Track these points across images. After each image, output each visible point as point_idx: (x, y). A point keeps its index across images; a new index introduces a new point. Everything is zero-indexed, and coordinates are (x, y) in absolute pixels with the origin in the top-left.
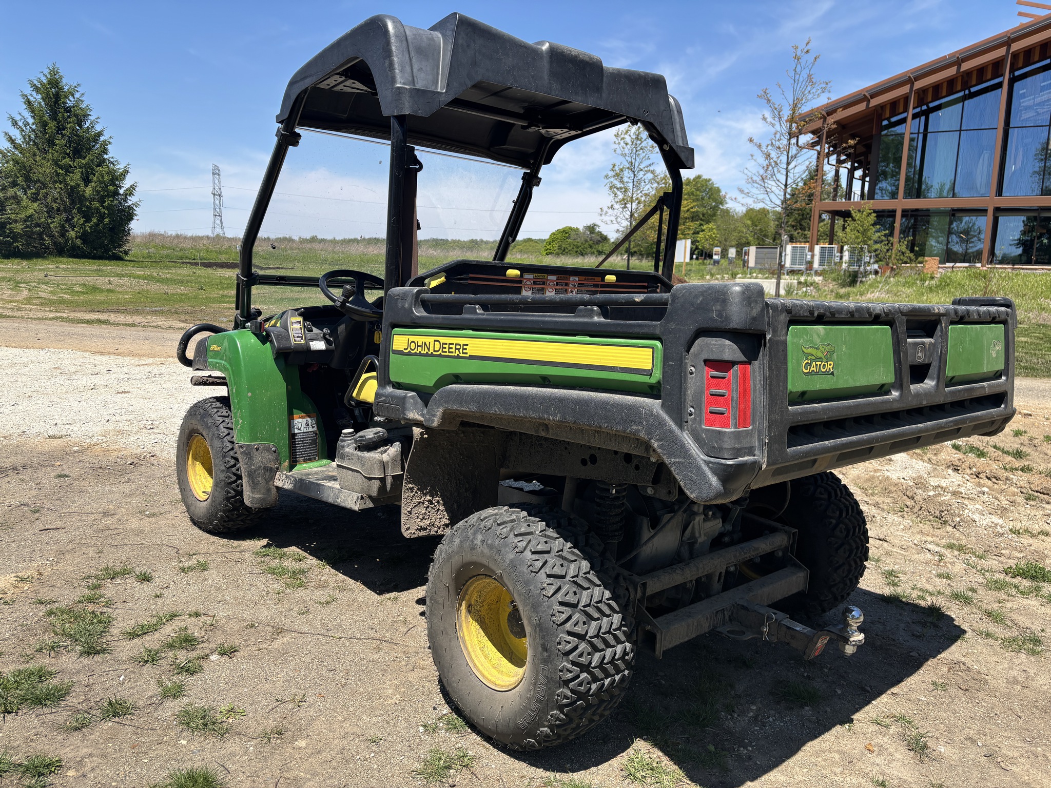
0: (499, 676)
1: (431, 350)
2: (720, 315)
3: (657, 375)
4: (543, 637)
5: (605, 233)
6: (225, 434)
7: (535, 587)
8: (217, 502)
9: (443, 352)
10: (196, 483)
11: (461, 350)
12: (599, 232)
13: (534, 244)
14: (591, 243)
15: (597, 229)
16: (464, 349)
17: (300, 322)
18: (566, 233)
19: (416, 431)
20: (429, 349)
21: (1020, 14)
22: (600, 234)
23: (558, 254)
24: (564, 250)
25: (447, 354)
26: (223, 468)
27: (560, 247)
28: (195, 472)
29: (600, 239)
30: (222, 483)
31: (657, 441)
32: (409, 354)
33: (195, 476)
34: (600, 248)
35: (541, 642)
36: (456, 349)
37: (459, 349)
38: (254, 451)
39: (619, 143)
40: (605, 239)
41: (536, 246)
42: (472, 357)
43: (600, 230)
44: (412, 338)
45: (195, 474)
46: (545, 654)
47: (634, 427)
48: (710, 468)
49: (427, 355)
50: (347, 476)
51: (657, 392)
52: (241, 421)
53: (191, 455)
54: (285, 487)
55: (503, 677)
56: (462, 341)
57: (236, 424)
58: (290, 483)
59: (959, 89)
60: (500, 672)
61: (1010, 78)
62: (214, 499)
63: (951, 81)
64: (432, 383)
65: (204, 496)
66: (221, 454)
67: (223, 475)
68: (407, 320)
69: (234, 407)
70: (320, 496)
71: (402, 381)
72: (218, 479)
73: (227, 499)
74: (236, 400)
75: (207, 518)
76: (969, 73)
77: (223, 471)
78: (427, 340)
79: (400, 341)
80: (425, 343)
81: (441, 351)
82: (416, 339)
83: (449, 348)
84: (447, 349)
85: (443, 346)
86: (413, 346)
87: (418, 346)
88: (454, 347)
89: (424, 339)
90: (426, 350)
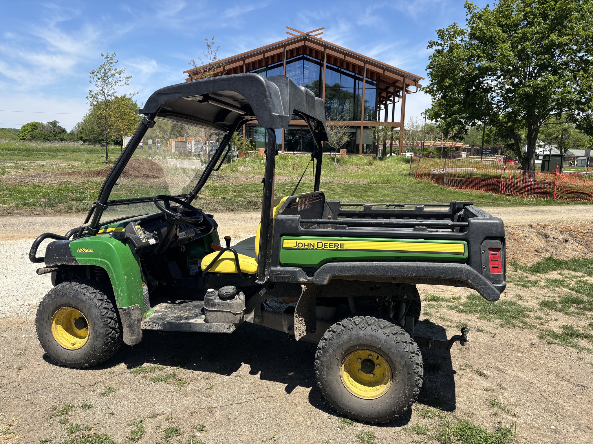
0: (365, 393)
1: (316, 247)
3: (466, 255)
4: (408, 369)
5: (63, 127)
6: (100, 304)
7: (400, 349)
8: (98, 347)
9: (324, 247)
10: (61, 339)
11: (339, 247)
12: (59, 126)
13: (7, 132)
14: (54, 133)
15: (58, 125)
16: (341, 246)
17: (140, 229)
18: (34, 126)
19: (304, 287)
20: (314, 247)
21: (287, 33)
22: (60, 127)
23: (30, 140)
24: (35, 137)
25: (329, 248)
26: (102, 325)
27: (31, 136)
28: (58, 332)
29: (60, 131)
30: (102, 335)
31: (471, 280)
32: (298, 249)
33: (58, 335)
34: (61, 137)
35: (407, 371)
36: (335, 246)
37: (337, 246)
38: (132, 311)
39: (93, 78)
40: (64, 131)
41: (9, 133)
42: (347, 250)
43: (60, 125)
44: (298, 242)
45: (58, 334)
46: (409, 375)
47: (459, 276)
48: (496, 288)
49: (312, 249)
50: (217, 315)
51: (467, 261)
52: (122, 294)
53: (54, 322)
54: (154, 329)
55: (370, 393)
56: (339, 242)
57: (118, 297)
58: (159, 326)
59: (264, 65)
60: (366, 391)
61: (286, 62)
62: (94, 346)
63: (260, 61)
64: (316, 262)
65: (73, 347)
66: (100, 317)
67: (103, 330)
68: (295, 234)
69: (116, 286)
70: (193, 330)
71: (291, 262)
72: (98, 333)
73: (106, 344)
74: (117, 282)
75: (85, 360)
76: (268, 58)
77: (102, 327)
78: (312, 242)
79: (288, 243)
80: (310, 244)
81: (323, 247)
82: (303, 242)
83: (330, 246)
84: (328, 246)
85: (325, 245)
86: (300, 245)
87: (304, 245)
88: (333, 245)
89: (309, 242)
90: (312, 247)
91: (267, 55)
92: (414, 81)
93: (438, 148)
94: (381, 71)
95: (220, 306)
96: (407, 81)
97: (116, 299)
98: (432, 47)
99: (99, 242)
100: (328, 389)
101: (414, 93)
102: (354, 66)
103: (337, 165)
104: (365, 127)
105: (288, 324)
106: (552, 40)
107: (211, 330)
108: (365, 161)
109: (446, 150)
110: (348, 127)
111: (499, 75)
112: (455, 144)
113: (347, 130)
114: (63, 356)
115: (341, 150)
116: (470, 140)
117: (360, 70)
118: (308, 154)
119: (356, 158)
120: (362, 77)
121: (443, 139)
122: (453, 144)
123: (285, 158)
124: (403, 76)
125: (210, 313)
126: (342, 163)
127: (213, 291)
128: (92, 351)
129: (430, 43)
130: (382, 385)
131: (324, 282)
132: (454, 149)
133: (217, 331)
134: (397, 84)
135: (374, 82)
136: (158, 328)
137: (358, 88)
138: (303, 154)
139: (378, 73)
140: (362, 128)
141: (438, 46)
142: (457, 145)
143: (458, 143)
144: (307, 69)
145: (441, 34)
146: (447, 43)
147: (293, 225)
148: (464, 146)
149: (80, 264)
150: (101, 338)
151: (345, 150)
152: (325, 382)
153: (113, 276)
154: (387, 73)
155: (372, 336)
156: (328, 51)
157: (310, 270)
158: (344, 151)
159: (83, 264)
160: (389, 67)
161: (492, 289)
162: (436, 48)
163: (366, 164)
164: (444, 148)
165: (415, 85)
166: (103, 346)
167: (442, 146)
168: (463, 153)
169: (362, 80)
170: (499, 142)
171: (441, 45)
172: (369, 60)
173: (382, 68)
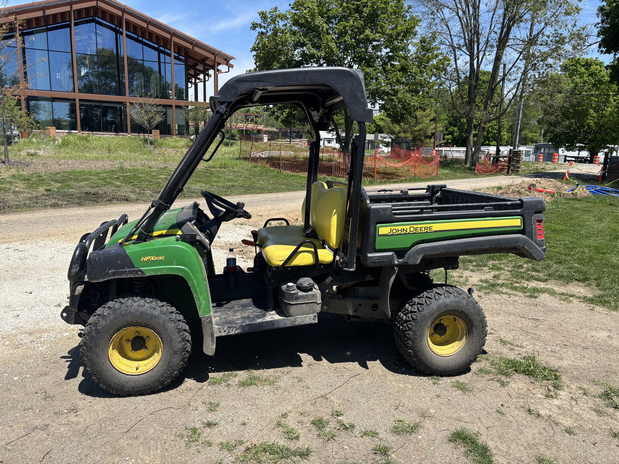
1: (408, 231)
2: (542, 207)
3: (522, 227)
8: (175, 365)
10: (121, 366)
11: (428, 229)
16: (430, 229)
17: (197, 229)
20: (406, 231)
25: (419, 232)
26: (180, 340)
28: (115, 358)
32: (392, 235)
33: (116, 362)
36: (425, 229)
37: (427, 229)
42: (435, 231)
45: (115, 360)
49: (405, 234)
50: (301, 308)
51: (522, 232)
52: (204, 302)
53: (111, 347)
54: (231, 334)
55: (447, 351)
56: (428, 225)
57: (200, 305)
58: (236, 330)
59: (43, 24)
60: (444, 350)
61: (74, 23)
62: (171, 365)
63: (37, 19)
64: (409, 246)
65: (137, 371)
66: (176, 331)
67: (181, 344)
68: (389, 220)
69: (197, 294)
70: (276, 326)
71: (386, 248)
72: (176, 349)
73: (183, 360)
74: (198, 290)
75: (159, 382)
76: (48, 16)
77: (180, 342)
78: (405, 227)
79: (384, 230)
80: (403, 229)
81: (415, 231)
82: (397, 228)
83: (420, 229)
84: (419, 230)
85: (416, 229)
86: (394, 231)
87: (398, 231)
88: (423, 228)
89: (402, 227)
90: (405, 232)
91: (48, 12)
92: (226, 60)
93: (240, 130)
94: (190, 46)
95: (304, 298)
96: (218, 59)
97: (198, 308)
98: (255, 29)
99: (172, 247)
100: (420, 354)
101: (226, 72)
102: (158, 37)
103: (152, 148)
104: (177, 107)
105: (353, 307)
106: (367, 35)
107: (296, 323)
108: (182, 143)
109: (248, 132)
110: (160, 105)
111: (322, 63)
112: (257, 127)
113: (160, 109)
114: (128, 384)
115: (153, 131)
116: (269, 123)
117: (166, 43)
118: (111, 135)
119: (170, 140)
120: (169, 52)
121: (244, 121)
122: (254, 126)
123: (86, 139)
124: (213, 54)
125: (294, 306)
126: (157, 145)
127: (293, 286)
128: (169, 370)
129: (253, 25)
130: (456, 342)
131: (417, 261)
132: (256, 132)
133: (302, 324)
134: (207, 62)
135: (181, 57)
136: (236, 332)
137: (165, 63)
138: (104, 134)
139: (186, 48)
140: (174, 107)
141: (261, 28)
142: (258, 128)
143: (259, 126)
144: (100, 35)
145: (263, 15)
146: (270, 26)
147: (388, 213)
148: (265, 129)
149: (148, 275)
150: (180, 354)
151: (158, 131)
152: (417, 349)
153: (193, 283)
154: (196, 49)
155: (456, 302)
156: (126, 16)
157: (400, 253)
158: (156, 133)
159: (152, 274)
160: (199, 43)
161: (540, 251)
162: (258, 30)
163: (183, 147)
164: (246, 131)
165: (227, 65)
166: (181, 362)
167: (244, 128)
168: (265, 135)
169: (169, 55)
170: (297, 125)
171: (264, 27)
172: (176, 32)
173: (191, 44)
